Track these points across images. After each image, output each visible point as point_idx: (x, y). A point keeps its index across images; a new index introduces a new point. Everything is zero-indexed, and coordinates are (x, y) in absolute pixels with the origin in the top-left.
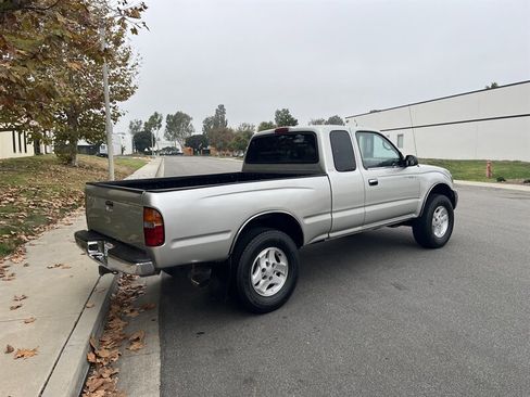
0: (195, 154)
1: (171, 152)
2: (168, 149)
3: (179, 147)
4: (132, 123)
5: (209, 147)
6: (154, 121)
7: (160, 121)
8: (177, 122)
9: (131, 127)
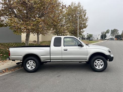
0: (118, 40)
1: (112, 39)
2: (111, 38)
3: (114, 38)
4: (102, 32)
5: (122, 38)
6: (108, 32)
7: (109, 31)
8: (114, 32)
9: (102, 33)
